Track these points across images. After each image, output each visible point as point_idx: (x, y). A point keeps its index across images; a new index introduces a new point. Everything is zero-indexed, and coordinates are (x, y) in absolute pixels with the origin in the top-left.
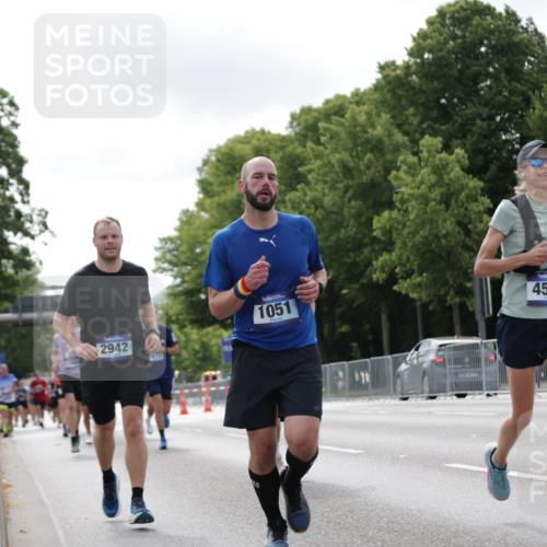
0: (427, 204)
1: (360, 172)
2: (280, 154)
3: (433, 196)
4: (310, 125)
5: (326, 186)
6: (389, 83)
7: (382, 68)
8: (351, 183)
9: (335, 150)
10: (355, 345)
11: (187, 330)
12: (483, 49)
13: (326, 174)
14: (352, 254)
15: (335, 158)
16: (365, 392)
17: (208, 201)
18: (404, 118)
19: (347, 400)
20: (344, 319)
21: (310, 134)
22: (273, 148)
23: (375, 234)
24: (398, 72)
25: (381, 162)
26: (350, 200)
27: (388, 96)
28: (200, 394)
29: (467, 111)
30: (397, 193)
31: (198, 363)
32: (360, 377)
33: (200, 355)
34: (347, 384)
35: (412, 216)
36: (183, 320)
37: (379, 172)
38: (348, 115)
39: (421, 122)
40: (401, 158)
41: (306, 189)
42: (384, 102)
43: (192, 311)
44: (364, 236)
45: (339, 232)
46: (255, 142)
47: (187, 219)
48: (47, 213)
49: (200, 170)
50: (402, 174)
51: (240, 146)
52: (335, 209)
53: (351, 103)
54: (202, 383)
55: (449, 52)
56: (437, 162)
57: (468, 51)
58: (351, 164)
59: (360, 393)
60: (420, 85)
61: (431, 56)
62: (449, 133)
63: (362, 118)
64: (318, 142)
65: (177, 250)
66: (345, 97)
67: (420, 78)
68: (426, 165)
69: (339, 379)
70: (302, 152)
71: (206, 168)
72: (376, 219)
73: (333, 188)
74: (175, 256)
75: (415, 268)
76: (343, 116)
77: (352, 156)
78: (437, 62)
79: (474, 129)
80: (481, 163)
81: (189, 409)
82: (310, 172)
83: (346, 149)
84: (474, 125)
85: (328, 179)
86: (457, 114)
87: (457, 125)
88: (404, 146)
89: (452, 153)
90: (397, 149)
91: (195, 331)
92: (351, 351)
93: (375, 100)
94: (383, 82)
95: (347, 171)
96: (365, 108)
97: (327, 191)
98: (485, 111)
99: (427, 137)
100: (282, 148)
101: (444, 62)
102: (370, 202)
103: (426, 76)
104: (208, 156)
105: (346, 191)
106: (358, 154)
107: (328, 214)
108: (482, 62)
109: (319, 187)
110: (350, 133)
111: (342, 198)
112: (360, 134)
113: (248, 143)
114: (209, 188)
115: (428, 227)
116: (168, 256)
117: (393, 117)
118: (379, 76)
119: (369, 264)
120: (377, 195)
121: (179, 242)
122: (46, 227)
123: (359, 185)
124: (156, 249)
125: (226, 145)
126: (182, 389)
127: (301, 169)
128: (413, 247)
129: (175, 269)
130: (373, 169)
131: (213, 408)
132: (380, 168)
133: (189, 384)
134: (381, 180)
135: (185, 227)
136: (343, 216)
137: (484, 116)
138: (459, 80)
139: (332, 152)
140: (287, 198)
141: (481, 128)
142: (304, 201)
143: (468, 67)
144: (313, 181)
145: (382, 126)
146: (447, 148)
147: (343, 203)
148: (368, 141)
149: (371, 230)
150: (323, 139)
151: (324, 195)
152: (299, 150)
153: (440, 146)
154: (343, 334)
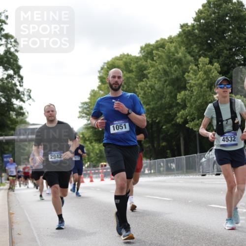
0: (202, 88)
1: (172, 73)
2: (136, 65)
3: (204, 84)
4: (149, 52)
5: (157, 80)
6: (185, 33)
7: (182, 27)
8: (167, 78)
9: (160, 64)
10: (168, 151)
11: (93, 144)
12: (227, 18)
13: (156, 74)
14: (168, 110)
15: (160, 67)
16: (173, 173)
17: (103, 86)
18: (191, 49)
19: (165, 176)
20: (164, 139)
21: (149, 56)
22: (132, 62)
23: (178, 101)
24: (189, 28)
25: (181, 69)
26: (167, 86)
27: (185, 39)
28: (98, 173)
29: (220, 46)
30: (188, 83)
31: (98, 159)
32: (171, 165)
33: (99, 155)
34: (165, 168)
35: (195, 94)
36: (91, 140)
37: (180, 73)
38: (166, 48)
39: (199, 51)
40: (190, 67)
41: (147, 81)
42: (182, 42)
43: (95, 136)
44: (173, 102)
45: (162, 100)
46: (124, 60)
47: (94, 94)
48: (31, 91)
49: (100, 72)
50: (190, 74)
51: (117, 61)
52: (160, 90)
53: (168, 42)
54: (100, 168)
55: (212, 19)
56: (206, 68)
57: (221, 19)
58: (168, 70)
59: (171, 173)
60: (199, 34)
61: (204, 21)
62: (212, 56)
63: (173, 49)
64: (153, 60)
65: (89, 108)
66: (165, 39)
67: (199, 31)
68: (201, 70)
69: (161, 167)
70: (146, 64)
71: (102, 71)
72: (178, 94)
73: (159, 80)
74: (88, 111)
75: (196, 117)
76: (164, 48)
77: (168, 66)
78: (206, 24)
79: (223, 54)
80: (226, 70)
81: (94, 180)
82: (149, 73)
83: (165, 63)
84: (223, 52)
85: (157, 76)
86: (215, 48)
87: (215, 52)
88: (191, 62)
89: (213, 65)
90: (188, 63)
91: (96, 144)
92: (167, 154)
93: (179, 41)
94: (182, 33)
95: (166, 73)
96: (174, 44)
97: (156, 82)
98: (228, 46)
99: (202, 57)
100: (137, 62)
101: (210, 24)
102: (176, 87)
103: (202, 30)
104: (103, 66)
105: (165, 82)
106: (170, 65)
107: (157, 92)
108: (227, 24)
109: (153, 80)
110: (167, 56)
111: (163, 85)
112: (172, 56)
113: (122, 60)
114: (104, 80)
115: (202, 98)
116: (85, 111)
117: (187, 49)
118: (181, 30)
119: (175, 115)
120: (179, 84)
121: (90, 104)
122: (31, 97)
123: (171, 79)
124: (80, 107)
125: (111, 61)
126: (91, 171)
127: (145, 72)
128: (195, 107)
129: (88, 116)
130: (177, 72)
131: (104, 179)
132: (181, 72)
133: (94, 169)
134: (181, 77)
135: (93, 98)
136: (164, 93)
137: (228, 48)
138: (216, 33)
139: (159, 64)
140: (139, 85)
141: (226, 54)
142: (147, 86)
143: (220, 26)
144: (150, 77)
145: (182, 53)
146: (211, 63)
147: (164, 87)
148: (175, 59)
149: (177, 100)
150: (155, 58)
151: (155, 83)
152: (144, 63)
153: (208, 62)
154: (163, 146)
